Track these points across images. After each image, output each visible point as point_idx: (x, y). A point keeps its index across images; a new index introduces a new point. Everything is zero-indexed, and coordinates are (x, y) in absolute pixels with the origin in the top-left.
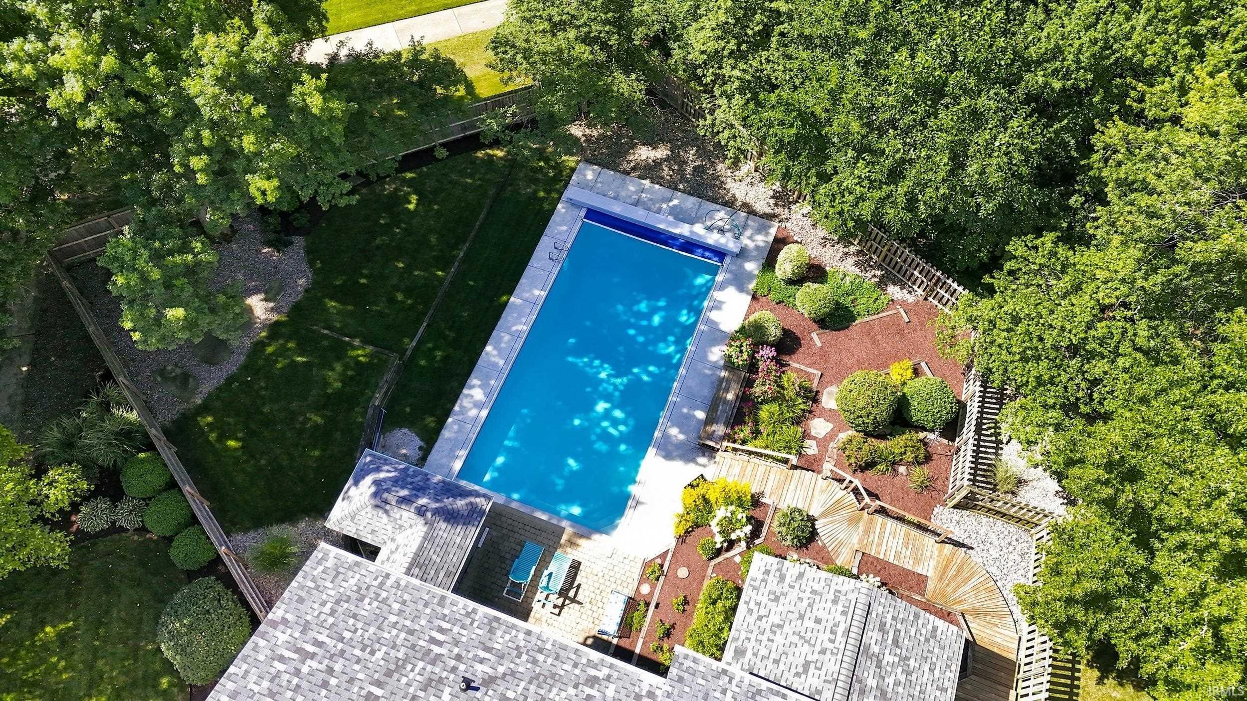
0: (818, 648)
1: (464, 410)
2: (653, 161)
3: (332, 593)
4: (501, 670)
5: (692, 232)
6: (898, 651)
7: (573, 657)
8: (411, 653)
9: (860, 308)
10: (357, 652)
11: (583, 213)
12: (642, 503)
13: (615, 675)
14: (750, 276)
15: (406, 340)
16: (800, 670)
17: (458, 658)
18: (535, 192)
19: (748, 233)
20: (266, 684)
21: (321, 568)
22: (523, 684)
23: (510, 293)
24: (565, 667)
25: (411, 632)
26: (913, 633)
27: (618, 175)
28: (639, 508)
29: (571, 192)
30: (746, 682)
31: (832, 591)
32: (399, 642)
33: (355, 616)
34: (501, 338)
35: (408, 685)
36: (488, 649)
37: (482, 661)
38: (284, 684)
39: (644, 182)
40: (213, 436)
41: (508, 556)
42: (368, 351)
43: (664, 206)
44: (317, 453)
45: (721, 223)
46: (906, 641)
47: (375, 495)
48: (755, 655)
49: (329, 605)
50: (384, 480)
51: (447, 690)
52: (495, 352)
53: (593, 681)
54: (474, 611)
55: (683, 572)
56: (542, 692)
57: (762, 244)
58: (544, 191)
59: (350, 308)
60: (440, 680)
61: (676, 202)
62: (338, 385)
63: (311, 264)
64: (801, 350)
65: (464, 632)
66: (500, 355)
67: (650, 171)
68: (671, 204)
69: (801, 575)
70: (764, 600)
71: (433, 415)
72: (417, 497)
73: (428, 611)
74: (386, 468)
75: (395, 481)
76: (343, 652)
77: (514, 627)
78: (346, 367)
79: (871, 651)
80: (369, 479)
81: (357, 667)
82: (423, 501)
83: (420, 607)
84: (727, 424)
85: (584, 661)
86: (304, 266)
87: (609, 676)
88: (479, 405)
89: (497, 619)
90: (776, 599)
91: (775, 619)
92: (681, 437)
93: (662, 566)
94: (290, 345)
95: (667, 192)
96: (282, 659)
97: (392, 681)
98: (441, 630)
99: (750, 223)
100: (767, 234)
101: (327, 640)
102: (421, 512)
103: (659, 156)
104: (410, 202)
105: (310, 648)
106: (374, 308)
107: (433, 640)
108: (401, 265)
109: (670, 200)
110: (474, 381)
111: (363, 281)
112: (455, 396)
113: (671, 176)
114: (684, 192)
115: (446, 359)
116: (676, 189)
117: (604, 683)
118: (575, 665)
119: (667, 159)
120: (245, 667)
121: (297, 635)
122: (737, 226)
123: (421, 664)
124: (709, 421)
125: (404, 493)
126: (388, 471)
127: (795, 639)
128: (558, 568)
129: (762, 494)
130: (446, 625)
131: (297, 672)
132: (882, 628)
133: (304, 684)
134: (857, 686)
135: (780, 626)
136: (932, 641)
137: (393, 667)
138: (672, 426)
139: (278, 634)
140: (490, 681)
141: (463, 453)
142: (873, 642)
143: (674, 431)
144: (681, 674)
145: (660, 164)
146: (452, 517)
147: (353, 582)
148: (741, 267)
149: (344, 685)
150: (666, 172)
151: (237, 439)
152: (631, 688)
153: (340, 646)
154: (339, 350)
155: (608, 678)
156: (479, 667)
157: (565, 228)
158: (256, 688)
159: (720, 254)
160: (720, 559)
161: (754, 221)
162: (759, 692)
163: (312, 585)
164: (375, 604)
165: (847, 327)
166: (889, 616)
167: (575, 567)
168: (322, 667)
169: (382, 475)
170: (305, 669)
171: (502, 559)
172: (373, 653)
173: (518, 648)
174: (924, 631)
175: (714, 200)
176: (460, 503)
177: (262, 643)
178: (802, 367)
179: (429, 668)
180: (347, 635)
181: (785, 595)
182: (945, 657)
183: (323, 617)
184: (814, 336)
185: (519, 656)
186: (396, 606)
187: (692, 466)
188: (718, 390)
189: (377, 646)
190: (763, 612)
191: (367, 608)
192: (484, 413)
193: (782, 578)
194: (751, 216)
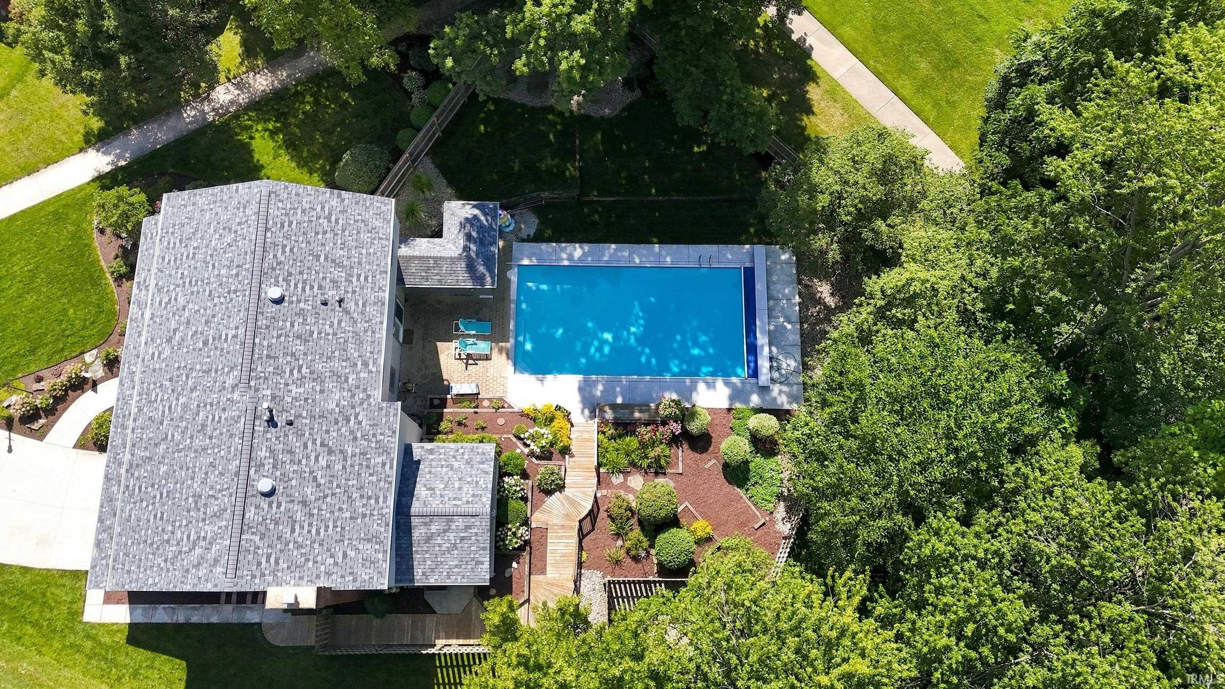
0: (443, 493)
1: (563, 250)
2: (820, 298)
3: (367, 216)
4: (355, 315)
5: (763, 346)
6: (458, 541)
7: (376, 350)
8: (348, 267)
9: (753, 491)
10: (339, 242)
11: (747, 265)
12: (543, 384)
13: (374, 375)
14: (747, 401)
15: (595, 193)
16: (428, 486)
17: (354, 292)
18: (752, 225)
19: (785, 388)
20: (308, 206)
21: (379, 205)
22: (351, 329)
23: (660, 242)
24: (369, 347)
25: (360, 263)
26: (472, 549)
27: (795, 277)
28: (539, 383)
29: (760, 249)
30: (392, 445)
31: (480, 492)
32: (352, 259)
33: (358, 232)
34: (625, 251)
35: (331, 273)
36: (364, 305)
37: (356, 304)
38: (311, 214)
39: (797, 297)
40: (482, 115)
41: (480, 316)
42: (574, 173)
43: (781, 320)
44: (495, 178)
45: (784, 366)
46: (466, 545)
47: (467, 219)
48: (432, 460)
49: (360, 218)
50: (479, 220)
51: (334, 292)
52: (612, 251)
53: (365, 364)
54: (384, 291)
55: (501, 421)
56: (350, 340)
57: (779, 401)
58: (756, 231)
59: (601, 148)
60: (338, 287)
61: (789, 326)
62: (543, 167)
63: (624, 109)
64: (697, 455)
65: (369, 289)
66: (611, 256)
67: (809, 298)
68: (785, 324)
69: (487, 473)
70: (466, 457)
71: (553, 233)
72: (475, 243)
73: (375, 267)
74: (489, 218)
75: (482, 226)
76: (337, 234)
77: (382, 314)
78: (557, 167)
79: (451, 524)
80: (476, 212)
81: (331, 244)
82: (473, 247)
83: (375, 263)
84: (615, 418)
85: (376, 356)
86: (620, 107)
87: (372, 372)
88: (570, 258)
89: (383, 304)
90: (468, 463)
91: (456, 465)
92: (599, 394)
93: (503, 407)
94: (558, 127)
95: (795, 317)
96: (323, 208)
97: (330, 264)
98: (366, 278)
99: (795, 387)
100: (790, 403)
101: (340, 225)
102: (466, 249)
103: (827, 300)
104: (699, 147)
105: (333, 219)
106: (608, 163)
107: (359, 276)
108: (647, 164)
109: (789, 323)
110: (586, 247)
111: (624, 147)
112: (571, 240)
113: (812, 315)
114: (801, 329)
115: (594, 223)
116: (802, 323)
117: (367, 370)
118: (371, 353)
119: (827, 307)
120: (313, 193)
121: (338, 209)
122: (787, 379)
123: (343, 274)
124: (614, 407)
125: (474, 234)
126: (487, 221)
127: (446, 479)
128: (483, 347)
129: (571, 456)
130: (370, 279)
131: (319, 218)
132: (467, 528)
133: (313, 224)
134: (427, 520)
135: (452, 469)
136: (473, 563)
137: (337, 261)
138: (603, 385)
139: (335, 200)
140: (347, 312)
141: (535, 262)
142: (457, 524)
143: (600, 387)
144: (384, 409)
145: (819, 303)
146: (471, 267)
147: (377, 224)
148: (752, 392)
149: (320, 242)
150: (814, 311)
151: (485, 128)
152: (369, 385)
153: (340, 232)
154: (570, 156)
155: (370, 372)
156: (352, 304)
157: (730, 257)
158: (304, 203)
159: (755, 374)
160: (514, 440)
161: (798, 391)
162: (389, 453)
163: (368, 204)
164: (369, 240)
165: (730, 483)
166: (476, 531)
167: (487, 358)
168: (325, 228)
169: (482, 218)
170: (321, 221)
171: (477, 313)
172: (341, 249)
173: (370, 320)
174: (477, 556)
175: (804, 354)
176: (482, 269)
177: (328, 195)
178: (680, 459)
179: (343, 279)
180: (347, 233)
181: (472, 467)
182: (468, 574)
183: (352, 217)
184: (713, 461)
185: (366, 322)
186: (372, 251)
187: (579, 406)
188: (638, 405)
189: (346, 250)
190: (458, 458)
191: (365, 236)
192: (566, 263)
193: (482, 463)
194: (802, 386)
